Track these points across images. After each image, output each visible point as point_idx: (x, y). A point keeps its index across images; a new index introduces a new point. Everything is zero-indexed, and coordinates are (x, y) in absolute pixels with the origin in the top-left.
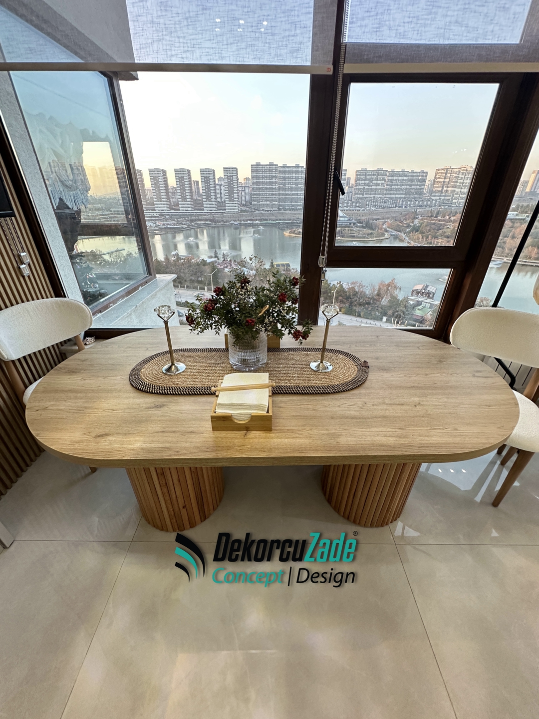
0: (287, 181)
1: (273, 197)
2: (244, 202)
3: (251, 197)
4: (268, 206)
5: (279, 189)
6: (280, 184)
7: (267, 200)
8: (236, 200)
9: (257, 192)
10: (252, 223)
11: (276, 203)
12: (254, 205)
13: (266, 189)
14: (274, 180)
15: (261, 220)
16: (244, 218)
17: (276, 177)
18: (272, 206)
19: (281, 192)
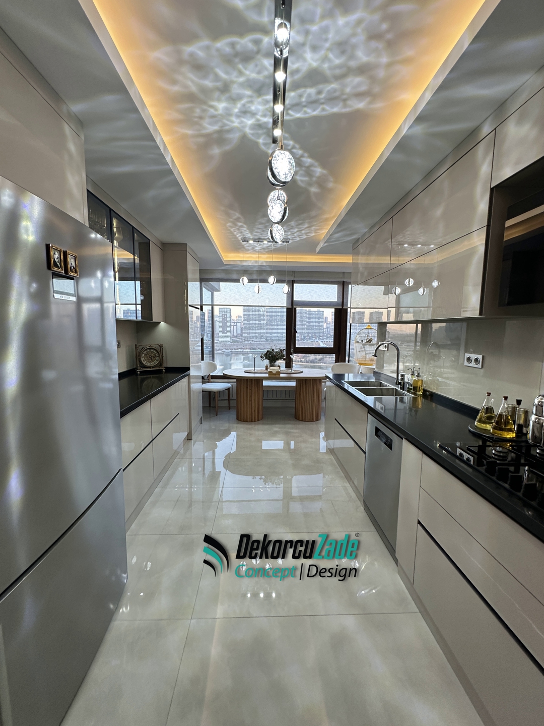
0: (274, 318)
1: (262, 331)
2: (235, 334)
3: (242, 331)
4: (256, 337)
5: (267, 325)
6: (267, 320)
7: (256, 333)
8: (229, 333)
9: (248, 326)
10: (242, 351)
11: (264, 335)
12: (244, 337)
13: (255, 324)
14: (262, 317)
15: (250, 349)
16: (235, 347)
17: (264, 316)
18: (261, 338)
19: (268, 327)
